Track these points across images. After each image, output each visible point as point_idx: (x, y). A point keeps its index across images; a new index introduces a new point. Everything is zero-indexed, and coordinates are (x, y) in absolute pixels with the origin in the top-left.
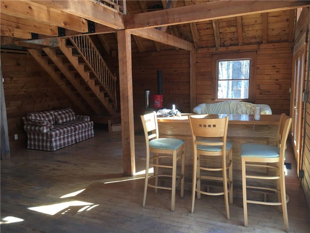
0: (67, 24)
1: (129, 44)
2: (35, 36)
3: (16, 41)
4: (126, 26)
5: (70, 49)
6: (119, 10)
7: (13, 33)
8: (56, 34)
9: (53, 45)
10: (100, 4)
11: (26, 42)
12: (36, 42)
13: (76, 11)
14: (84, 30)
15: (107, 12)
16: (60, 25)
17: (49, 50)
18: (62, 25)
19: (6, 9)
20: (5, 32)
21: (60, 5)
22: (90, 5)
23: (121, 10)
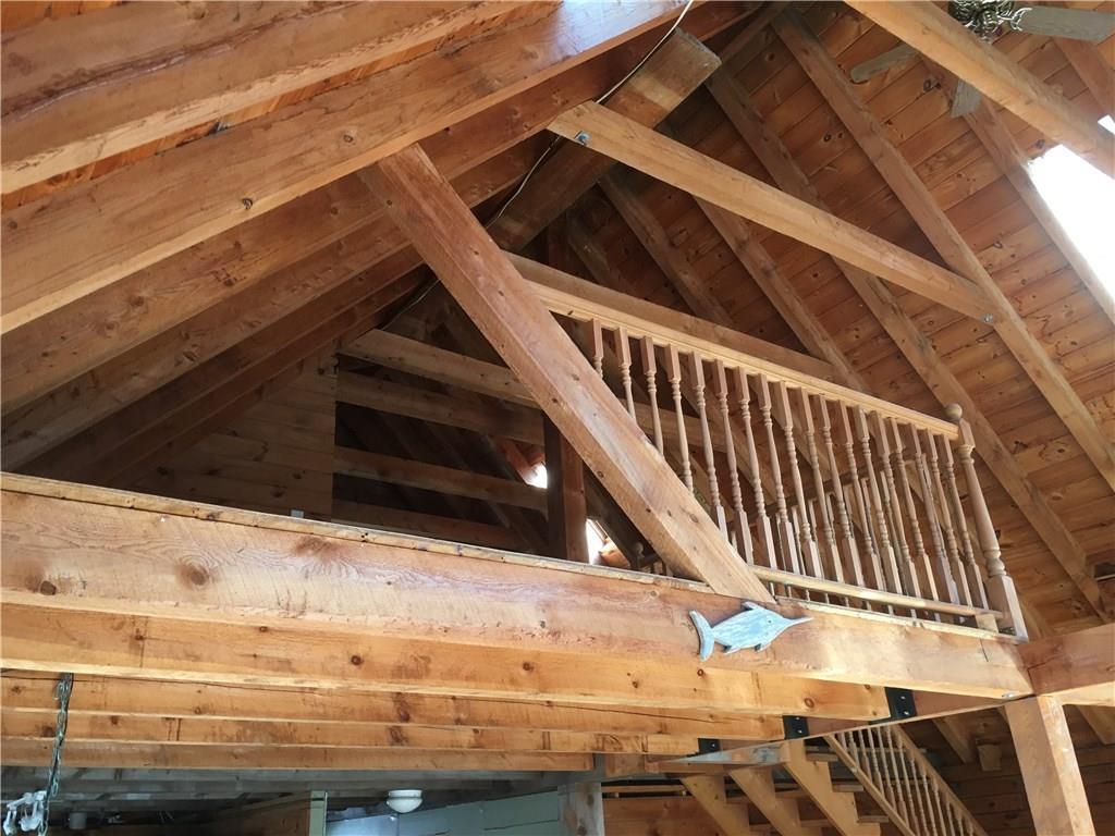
0: (818, 702)
1: (1065, 750)
2: (708, 746)
3: (650, 762)
4: (1039, 683)
5: (824, 766)
6: (996, 629)
7: (645, 742)
8: (777, 732)
9: (765, 758)
10: (925, 625)
11: (681, 760)
12: (711, 758)
13: (849, 672)
14: (875, 714)
15: (956, 646)
16: (791, 711)
17: (751, 776)
18: (801, 710)
19: (636, 692)
20: (623, 742)
21: (797, 662)
22: (893, 639)
23: (1006, 628)
